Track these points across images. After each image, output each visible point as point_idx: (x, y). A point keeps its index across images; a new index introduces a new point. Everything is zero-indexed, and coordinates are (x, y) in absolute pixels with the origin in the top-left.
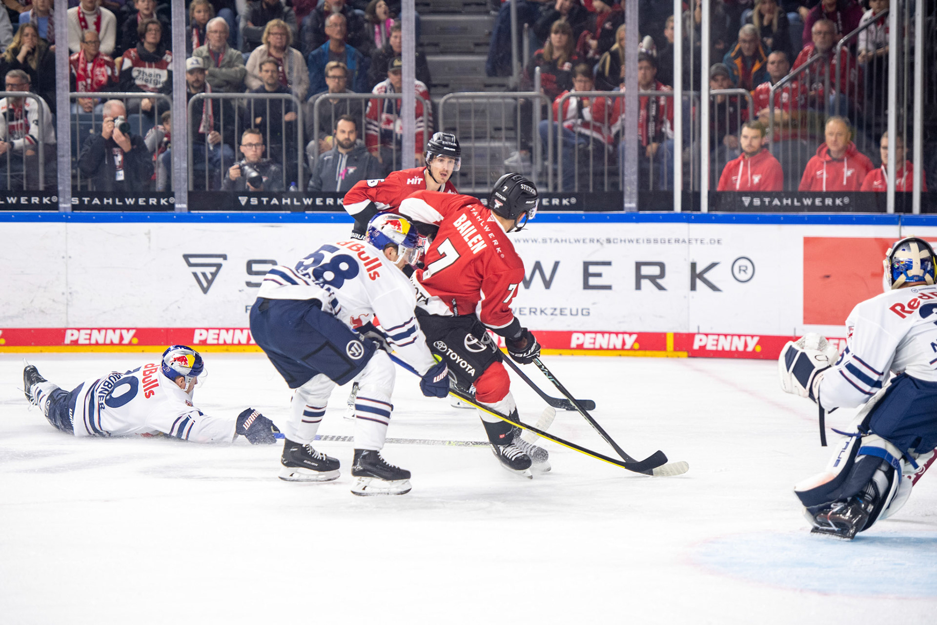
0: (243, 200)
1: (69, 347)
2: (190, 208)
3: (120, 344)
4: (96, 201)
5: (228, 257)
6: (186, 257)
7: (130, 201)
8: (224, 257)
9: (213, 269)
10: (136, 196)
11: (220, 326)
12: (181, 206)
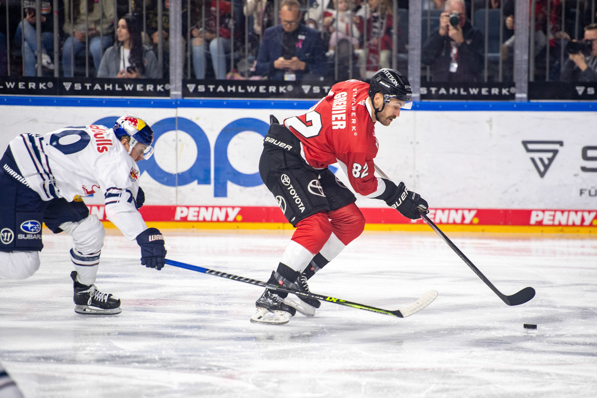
0: (580, 90)
1: (416, 226)
2: (530, 97)
3: (462, 223)
4: (443, 91)
5: (565, 144)
6: (525, 143)
7: (473, 91)
8: (561, 143)
9: (550, 155)
10: (480, 86)
11: (555, 207)
12: (522, 96)
